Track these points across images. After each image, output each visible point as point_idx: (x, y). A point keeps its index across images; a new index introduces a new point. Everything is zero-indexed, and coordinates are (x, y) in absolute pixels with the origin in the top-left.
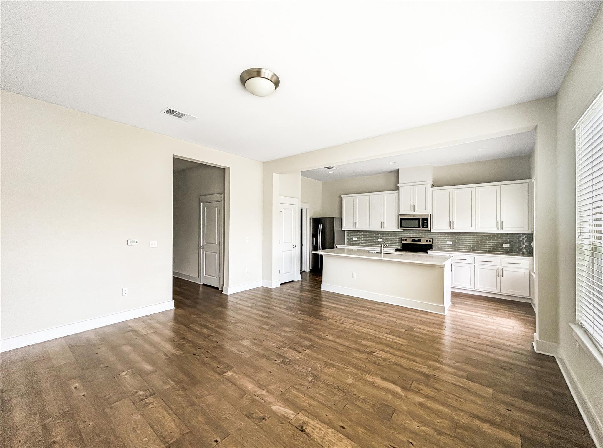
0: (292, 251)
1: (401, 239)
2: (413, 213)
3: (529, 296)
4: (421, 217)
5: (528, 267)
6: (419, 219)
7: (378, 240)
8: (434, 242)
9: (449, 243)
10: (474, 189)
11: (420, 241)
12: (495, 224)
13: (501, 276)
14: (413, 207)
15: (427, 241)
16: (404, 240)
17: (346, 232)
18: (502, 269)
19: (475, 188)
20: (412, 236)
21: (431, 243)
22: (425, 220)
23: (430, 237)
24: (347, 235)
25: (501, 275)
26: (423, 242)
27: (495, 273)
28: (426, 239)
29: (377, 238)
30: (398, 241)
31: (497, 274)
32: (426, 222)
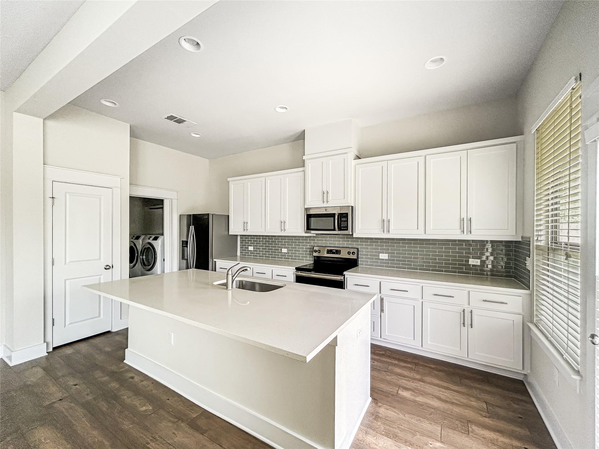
0: (102, 276)
1: (313, 250)
2: (325, 205)
3: (521, 369)
4: (336, 212)
5: (521, 311)
6: (333, 215)
7: (281, 250)
8: (361, 255)
9: (384, 256)
10: (421, 160)
11: (338, 252)
12: (457, 225)
13: (469, 326)
14: (325, 194)
15: (349, 253)
16: (316, 251)
17: (239, 238)
18: (471, 312)
19: (423, 157)
20: (328, 245)
21: (354, 257)
22: (344, 217)
23: (354, 246)
24: (241, 243)
25: (470, 323)
26: (344, 255)
27: (457, 320)
28: (348, 250)
29: (280, 247)
30: (310, 251)
31: (462, 322)
32: (345, 221)
